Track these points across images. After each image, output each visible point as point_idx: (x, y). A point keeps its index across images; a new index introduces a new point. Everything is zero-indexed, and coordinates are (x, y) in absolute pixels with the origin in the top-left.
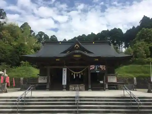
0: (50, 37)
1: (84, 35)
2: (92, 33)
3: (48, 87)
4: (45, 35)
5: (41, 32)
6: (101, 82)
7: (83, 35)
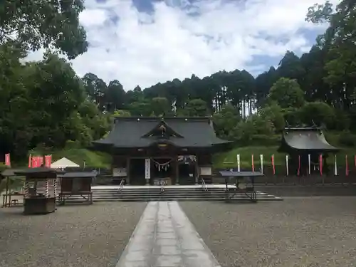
0: (108, 84)
1: (176, 80)
2: (193, 76)
3: (128, 180)
4: (98, 79)
5: (90, 74)
6: (191, 175)
7: (174, 80)
